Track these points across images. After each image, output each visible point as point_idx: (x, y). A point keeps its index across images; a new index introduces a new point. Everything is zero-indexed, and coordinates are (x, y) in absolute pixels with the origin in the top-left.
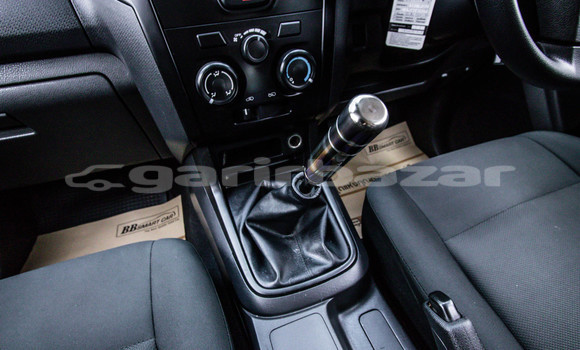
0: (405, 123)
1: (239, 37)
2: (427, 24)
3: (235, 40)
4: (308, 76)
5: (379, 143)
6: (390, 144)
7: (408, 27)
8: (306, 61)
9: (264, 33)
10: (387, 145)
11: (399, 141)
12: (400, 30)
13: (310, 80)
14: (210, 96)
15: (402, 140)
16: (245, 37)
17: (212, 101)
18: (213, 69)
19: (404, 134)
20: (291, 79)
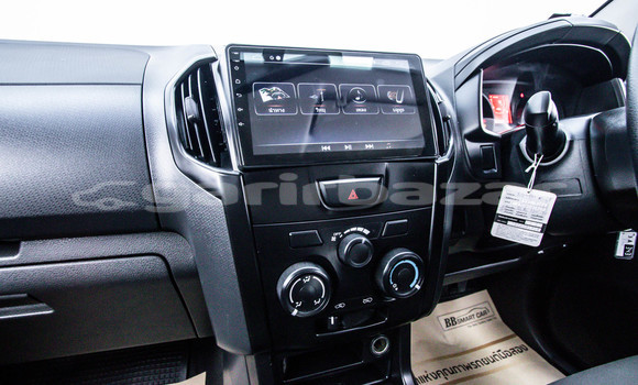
0: (486, 291)
1: (338, 237)
2: (546, 222)
3: (334, 239)
4: (415, 281)
5: (455, 315)
6: (470, 318)
7: (521, 221)
8: (414, 265)
9: (367, 232)
10: (467, 319)
11: (482, 314)
12: (509, 223)
13: (418, 287)
14: (294, 305)
15: (485, 313)
16: (345, 236)
17: (295, 312)
18: (303, 274)
19: (486, 305)
20: (395, 286)
